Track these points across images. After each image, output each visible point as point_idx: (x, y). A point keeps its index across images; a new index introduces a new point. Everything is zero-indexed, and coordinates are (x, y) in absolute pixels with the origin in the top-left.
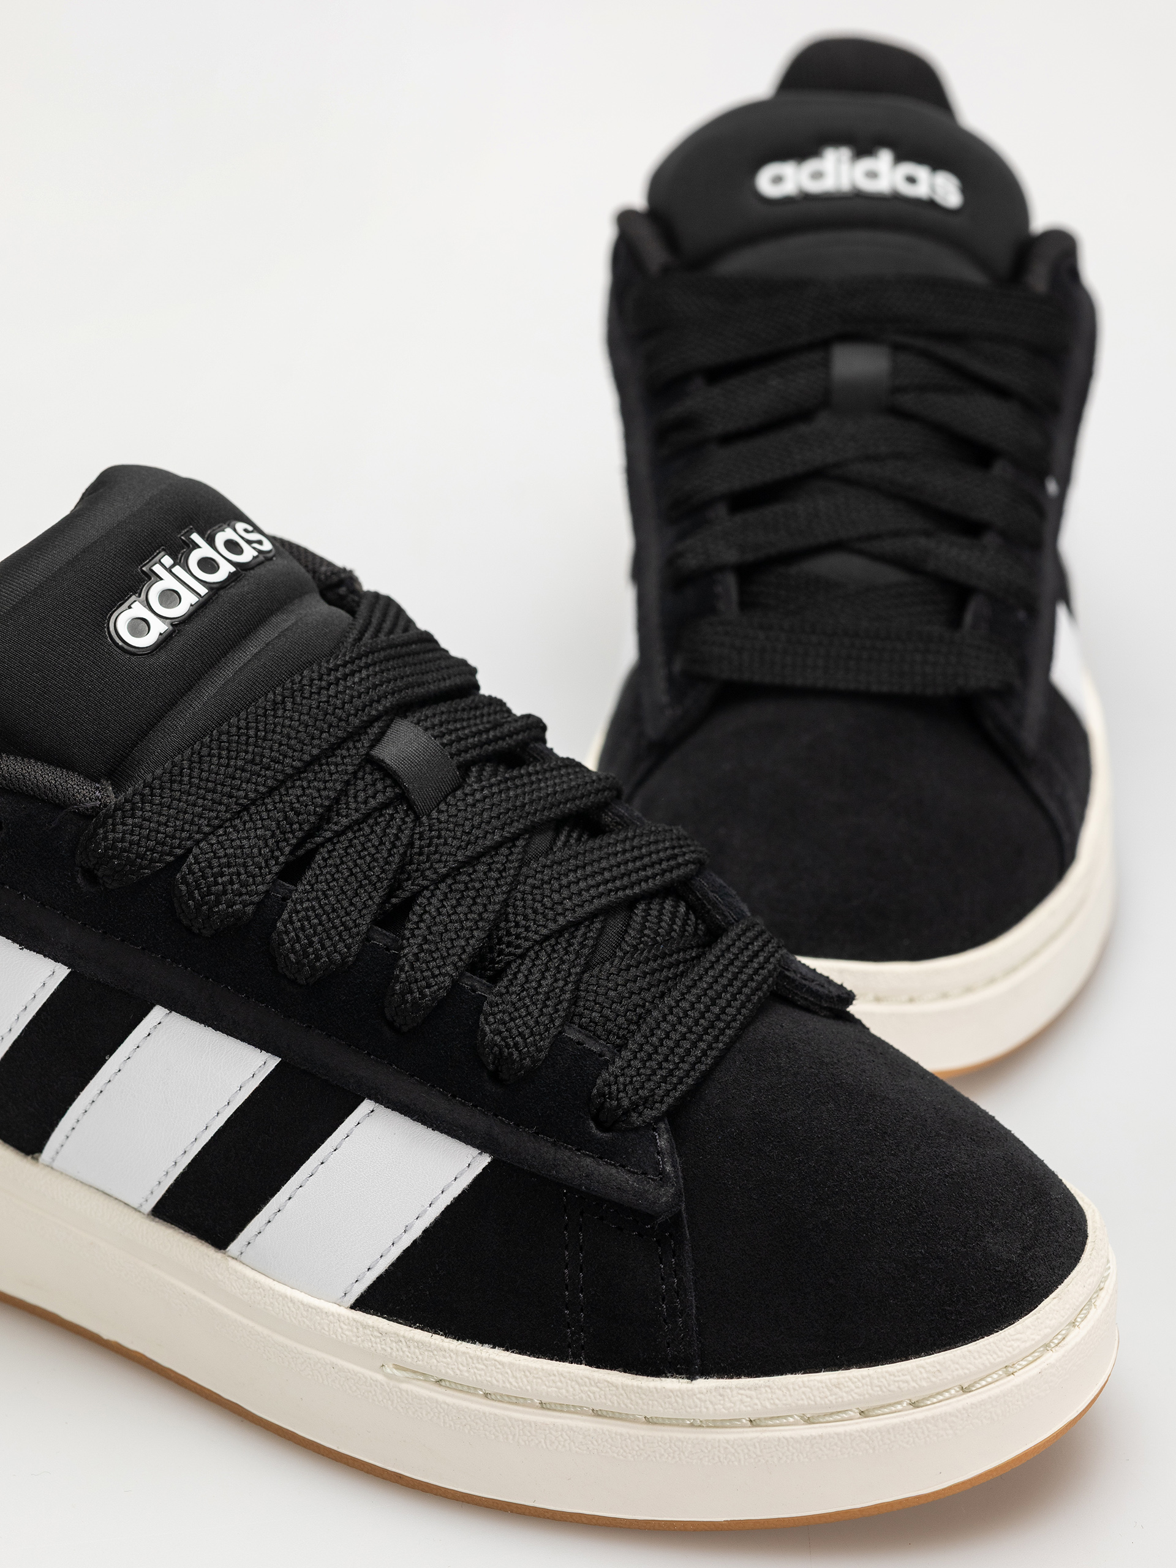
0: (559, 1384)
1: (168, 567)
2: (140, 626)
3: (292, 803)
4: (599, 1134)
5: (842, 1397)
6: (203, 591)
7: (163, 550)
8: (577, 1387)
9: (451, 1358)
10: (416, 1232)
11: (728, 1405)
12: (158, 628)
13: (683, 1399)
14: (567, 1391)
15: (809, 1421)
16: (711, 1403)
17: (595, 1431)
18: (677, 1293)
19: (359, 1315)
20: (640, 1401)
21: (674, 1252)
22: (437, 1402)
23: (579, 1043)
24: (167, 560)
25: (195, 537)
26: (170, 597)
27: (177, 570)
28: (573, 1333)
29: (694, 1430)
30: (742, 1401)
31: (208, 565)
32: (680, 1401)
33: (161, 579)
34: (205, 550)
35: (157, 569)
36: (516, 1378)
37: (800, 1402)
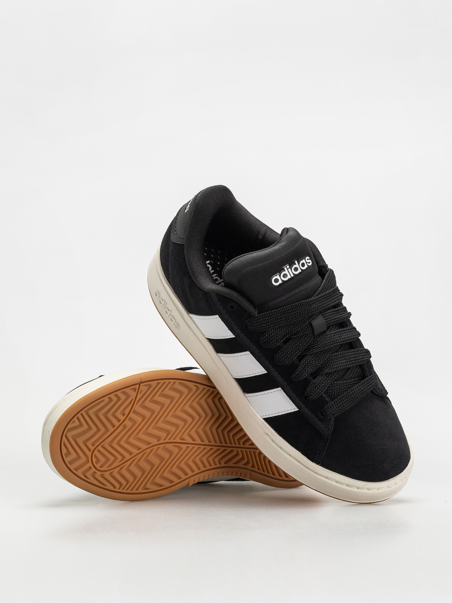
0: (294, 454)
1: (288, 268)
2: (276, 281)
3: (291, 328)
4: (321, 416)
5: (344, 482)
6: (292, 276)
7: (288, 264)
8: (297, 456)
9: (277, 439)
10: (280, 414)
11: (323, 473)
12: (280, 282)
13: (315, 469)
14: (295, 456)
15: (337, 482)
16: (320, 472)
17: (297, 464)
18: (322, 450)
19: (264, 421)
20: (307, 465)
21: (325, 442)
22: (271, 444)
23: (324, 398)
24: (288, 267)
25: (296, 262)
26: (285, 276)
27: (289, 270)
28: (301, 447)
29: (315, 474)
30: (326, 474)
31: (296, 269)
32: (314, 468)
33: (285, 271)
34: (297, 266)
35: (285, 269)
36: (287, 449)
37: (336, 479)
